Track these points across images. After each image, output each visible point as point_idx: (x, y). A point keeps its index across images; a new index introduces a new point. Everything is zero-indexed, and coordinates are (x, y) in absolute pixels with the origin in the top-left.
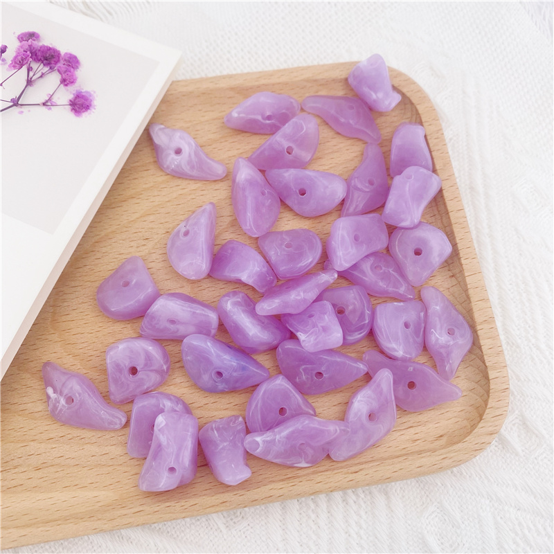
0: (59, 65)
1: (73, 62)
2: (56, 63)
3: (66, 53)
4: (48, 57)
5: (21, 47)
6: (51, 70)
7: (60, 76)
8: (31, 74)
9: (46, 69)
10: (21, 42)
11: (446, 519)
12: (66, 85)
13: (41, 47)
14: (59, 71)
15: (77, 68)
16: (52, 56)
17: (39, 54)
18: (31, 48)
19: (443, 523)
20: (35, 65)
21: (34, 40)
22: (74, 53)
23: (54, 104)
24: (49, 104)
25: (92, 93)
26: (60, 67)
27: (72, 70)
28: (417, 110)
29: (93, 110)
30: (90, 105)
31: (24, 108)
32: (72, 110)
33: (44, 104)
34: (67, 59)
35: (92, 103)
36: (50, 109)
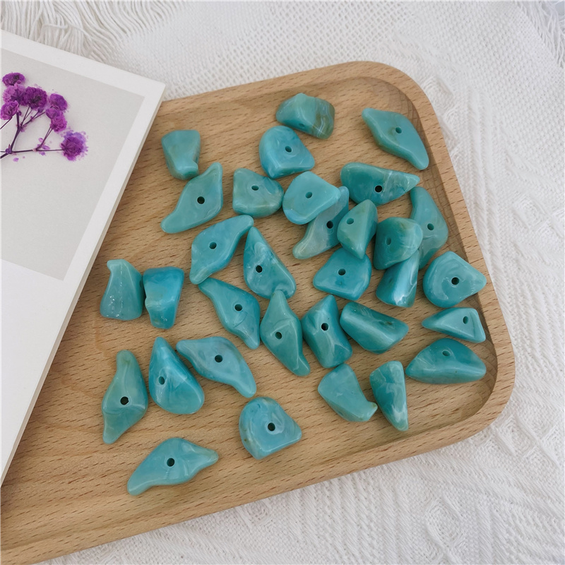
0: (47, 107)
1: (60, 103)
2: (43, 105)
3: (52, 95)
4: (36, 99)
5: (8, 92)
6: (39, 114)
7: (50, 119)
8: (21, 119)
9: (35, 112)
10: (7, 86)
11: (447, 513)
12: (57, 131)
13: (27, 90)
14: (47, 115)
15: (65, 109)
16: (39, 98)
17: (26, 97)
18: (17, 93)
19: (445, 516)
20: (24, 109)
21: (19, 83)
22: (60, 93)
23: (47, 149)
24: (41, 149)
25: (82, 134)
26: (48, 110)
27: (60, 112)
28: (413, 106)
29: (86, 152)
30: (82, 147)
31: (19, 156)
32: (65, 154)
33: (37, 150)
34: (54, 101)
35: (83, 145)
36: (44, 154)
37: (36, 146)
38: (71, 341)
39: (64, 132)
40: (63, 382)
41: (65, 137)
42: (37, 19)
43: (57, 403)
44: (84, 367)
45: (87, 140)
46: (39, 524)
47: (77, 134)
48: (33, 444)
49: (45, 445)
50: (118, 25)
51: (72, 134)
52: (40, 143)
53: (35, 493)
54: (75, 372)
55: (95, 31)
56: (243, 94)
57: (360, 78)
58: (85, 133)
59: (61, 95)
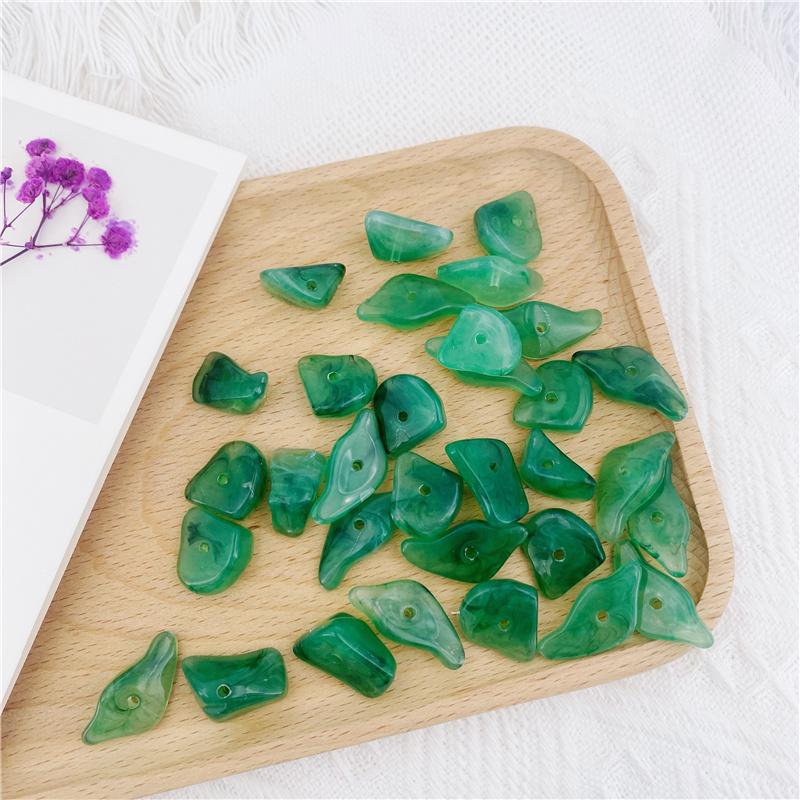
0: (84, 186)
1: (102, 180)
2: (79, 182)
3: (93, 169)
4: (68, 174)
5: (32, 164)
6: (74, 194)
7: (87, 202)
8: (49, 201)
9: (68, 192)
10: (31, 155)
11: (634, 772)
12: (96, 218)
13: (58, 162)
14: (84, 196)
15: (109, 188)
16: (74, 172)
17: (56, 172)
18: (45, 166)
19: (630, 777)
20: (52, 188)
21: (48, 152)
22: (102, 167)
23: (82, 243)
24: (74, 243)
25: (131, 223)
26: (85, 190)
27: (102, 192)
28: (596, 190)
29: (135, 248)
30: (130, 241)
31: (43, 251)
32: (106, 250)
33: (68, 244)
34: (94, 177)
35: (132, 238)
36: (77, 250)
37: (67, 240)
38: (109, 510)
39: (105, 220)
40: (95, 568)
41: (107, 226)
42: (80, 65)
43: (86, 596)
44: (125, 547)
45: (137, 231)
46: (54, 766)
47: (124, 222)
48: (51, 651)
49: (67, 654)
50: (189, 74)
51: (117, 223)
52: (73, 235)
53: (50, 721)
54: (112, 553)
55: (158, 83)
56: (357, 170)
57: (521, 150)
58: (134, 222)
59: (104, 169)
